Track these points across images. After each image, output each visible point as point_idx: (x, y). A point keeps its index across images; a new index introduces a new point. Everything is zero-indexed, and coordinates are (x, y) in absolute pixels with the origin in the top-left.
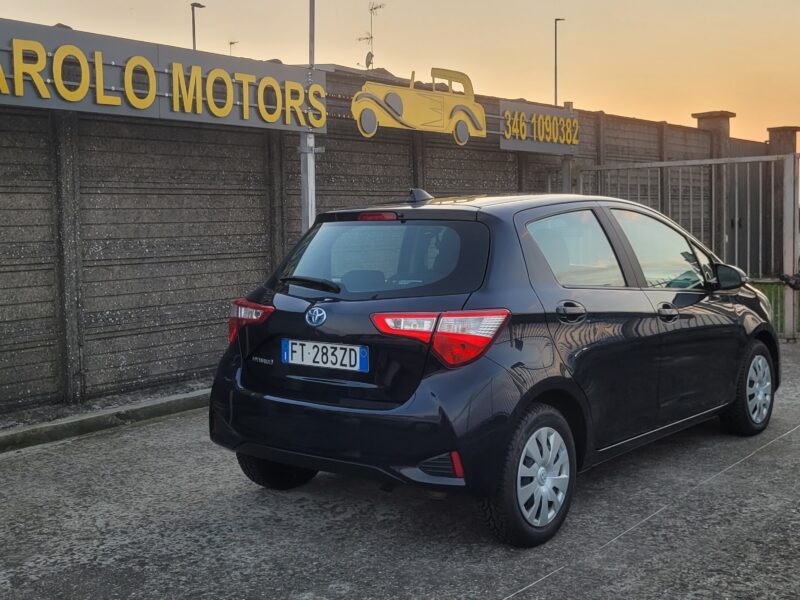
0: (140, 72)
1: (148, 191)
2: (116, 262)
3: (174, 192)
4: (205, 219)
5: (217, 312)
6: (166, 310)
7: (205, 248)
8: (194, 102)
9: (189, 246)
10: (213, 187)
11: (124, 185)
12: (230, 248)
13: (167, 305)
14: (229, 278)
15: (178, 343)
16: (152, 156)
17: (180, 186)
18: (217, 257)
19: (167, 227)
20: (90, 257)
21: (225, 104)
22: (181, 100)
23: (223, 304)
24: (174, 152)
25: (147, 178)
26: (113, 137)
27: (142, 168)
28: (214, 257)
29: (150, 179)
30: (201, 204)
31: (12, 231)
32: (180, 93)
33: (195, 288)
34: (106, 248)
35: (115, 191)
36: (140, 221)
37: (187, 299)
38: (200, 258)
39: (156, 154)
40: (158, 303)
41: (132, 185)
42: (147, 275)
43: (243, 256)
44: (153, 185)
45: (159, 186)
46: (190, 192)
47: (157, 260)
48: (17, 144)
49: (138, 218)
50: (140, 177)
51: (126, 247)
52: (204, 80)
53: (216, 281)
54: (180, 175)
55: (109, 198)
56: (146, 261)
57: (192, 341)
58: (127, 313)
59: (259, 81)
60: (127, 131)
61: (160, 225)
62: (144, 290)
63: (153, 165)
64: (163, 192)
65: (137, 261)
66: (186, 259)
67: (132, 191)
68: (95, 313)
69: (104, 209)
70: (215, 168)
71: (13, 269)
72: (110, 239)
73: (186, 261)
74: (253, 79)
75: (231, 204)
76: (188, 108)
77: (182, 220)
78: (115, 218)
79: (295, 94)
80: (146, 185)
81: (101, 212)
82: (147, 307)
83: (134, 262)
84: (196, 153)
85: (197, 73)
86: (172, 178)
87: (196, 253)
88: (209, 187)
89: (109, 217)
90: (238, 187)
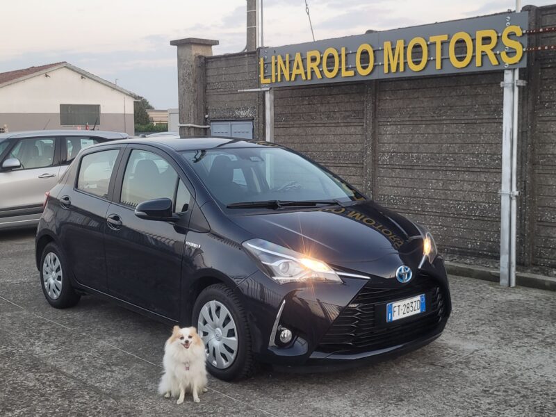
0: (365, 53)
1: (419, 123)
2: (396, 167)
3: (436, 122)
4: (459, 141)
5: (464, 210)
6: (427, 202)
7: (457, 162)
8: (398, 64)
9: (444, 159)
10: (465, 117)
11: (402, 119)
12: (479, 164)
13: (428, 198)
14: (478, 186)
15: (436, 225)
16: (422, 99)
17: (439, 118)
18: (469, 170)
19: (431, 146)
20: (382, 162)
21: (420, 61)
22: (389, 65)
23: (471, 205)
24: (438, 95)
25: (417, 114)
26: (398, 90)
27: (415, 108)
28: (465, 169)
29: (419, 115)
30: (457, 130)
31: (347, 146)
32: (389, 60)
33: (450, 190)
34: (391, 157)
35: (398, 123)
36: (413, 142)
37: (443, 197)
38: (454, 169)
39: (425, 98)
40: (422, 196)
41: (407, 119)
42: (416, 177)
43: (491, 170)
44: (420, 119)
45: (424, 119)
46: (448, 122)
47: (422, 168)
48: (351, 100)
49: (412, 140)
50: (413, 113)
51: (402, 158)
52: (405, 48)
53: (467, 186)
54: (441, 110)
55: (395, 127)
56: (416, 168)
57: (446, 227)
58: (401, 199)
59: (450, 38)
60: (407, 85)
61: (426, 145)
62: (413, 186)
63: (423, 105)
64: (428, 123)
65: (409, 167)
66: (443, 168)
67: (408, 123)
68: (385, 195)
69: (392, 134)
70: (469, 104)
71: (346, 165)
72: (394, 152)
73: (443, 170)
74: (445, 38)
75: (483, 130)
76: (394, 69)
77: (442, 142)
78: (398, 140)
79: (486, 40)
80: (416, 119)
81: (389, 136)
82: (414, 197)
83: (407, 167)
84: (454, 93)
85: (400, 45)
86: (434, 113)
87: (449, 165)
88: (462, 118)
89: (394, 139)
90: (488, 117)
